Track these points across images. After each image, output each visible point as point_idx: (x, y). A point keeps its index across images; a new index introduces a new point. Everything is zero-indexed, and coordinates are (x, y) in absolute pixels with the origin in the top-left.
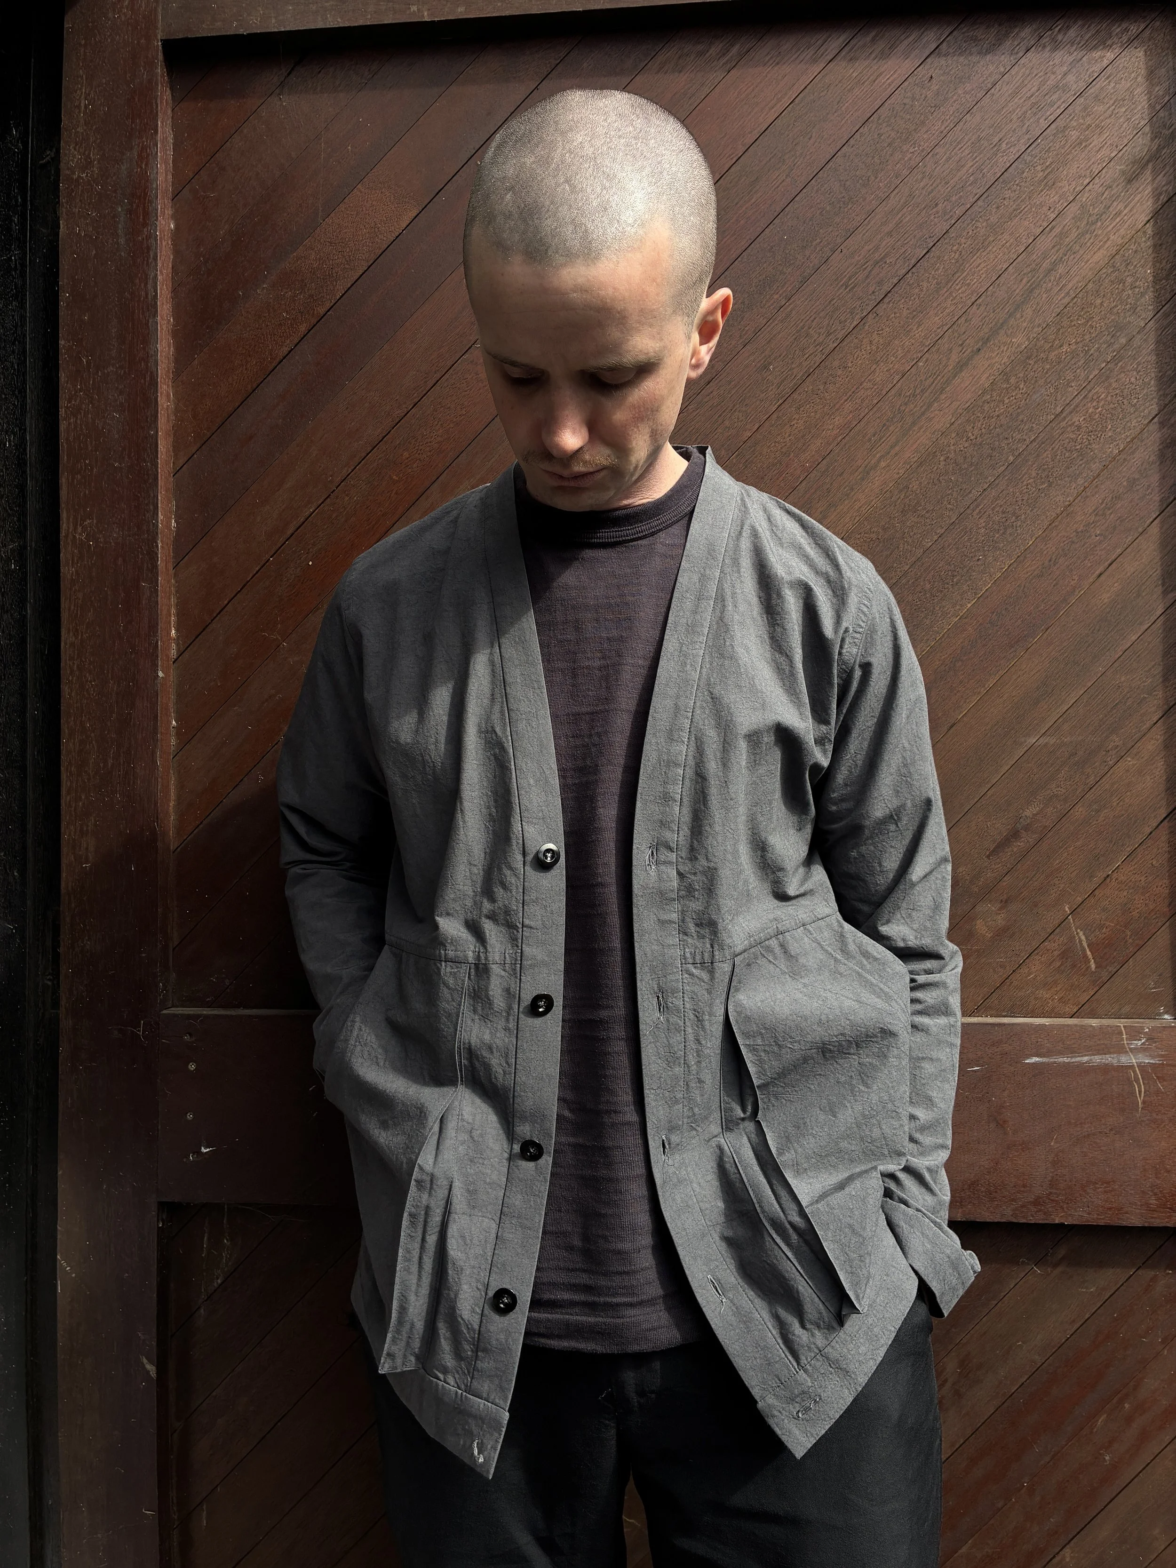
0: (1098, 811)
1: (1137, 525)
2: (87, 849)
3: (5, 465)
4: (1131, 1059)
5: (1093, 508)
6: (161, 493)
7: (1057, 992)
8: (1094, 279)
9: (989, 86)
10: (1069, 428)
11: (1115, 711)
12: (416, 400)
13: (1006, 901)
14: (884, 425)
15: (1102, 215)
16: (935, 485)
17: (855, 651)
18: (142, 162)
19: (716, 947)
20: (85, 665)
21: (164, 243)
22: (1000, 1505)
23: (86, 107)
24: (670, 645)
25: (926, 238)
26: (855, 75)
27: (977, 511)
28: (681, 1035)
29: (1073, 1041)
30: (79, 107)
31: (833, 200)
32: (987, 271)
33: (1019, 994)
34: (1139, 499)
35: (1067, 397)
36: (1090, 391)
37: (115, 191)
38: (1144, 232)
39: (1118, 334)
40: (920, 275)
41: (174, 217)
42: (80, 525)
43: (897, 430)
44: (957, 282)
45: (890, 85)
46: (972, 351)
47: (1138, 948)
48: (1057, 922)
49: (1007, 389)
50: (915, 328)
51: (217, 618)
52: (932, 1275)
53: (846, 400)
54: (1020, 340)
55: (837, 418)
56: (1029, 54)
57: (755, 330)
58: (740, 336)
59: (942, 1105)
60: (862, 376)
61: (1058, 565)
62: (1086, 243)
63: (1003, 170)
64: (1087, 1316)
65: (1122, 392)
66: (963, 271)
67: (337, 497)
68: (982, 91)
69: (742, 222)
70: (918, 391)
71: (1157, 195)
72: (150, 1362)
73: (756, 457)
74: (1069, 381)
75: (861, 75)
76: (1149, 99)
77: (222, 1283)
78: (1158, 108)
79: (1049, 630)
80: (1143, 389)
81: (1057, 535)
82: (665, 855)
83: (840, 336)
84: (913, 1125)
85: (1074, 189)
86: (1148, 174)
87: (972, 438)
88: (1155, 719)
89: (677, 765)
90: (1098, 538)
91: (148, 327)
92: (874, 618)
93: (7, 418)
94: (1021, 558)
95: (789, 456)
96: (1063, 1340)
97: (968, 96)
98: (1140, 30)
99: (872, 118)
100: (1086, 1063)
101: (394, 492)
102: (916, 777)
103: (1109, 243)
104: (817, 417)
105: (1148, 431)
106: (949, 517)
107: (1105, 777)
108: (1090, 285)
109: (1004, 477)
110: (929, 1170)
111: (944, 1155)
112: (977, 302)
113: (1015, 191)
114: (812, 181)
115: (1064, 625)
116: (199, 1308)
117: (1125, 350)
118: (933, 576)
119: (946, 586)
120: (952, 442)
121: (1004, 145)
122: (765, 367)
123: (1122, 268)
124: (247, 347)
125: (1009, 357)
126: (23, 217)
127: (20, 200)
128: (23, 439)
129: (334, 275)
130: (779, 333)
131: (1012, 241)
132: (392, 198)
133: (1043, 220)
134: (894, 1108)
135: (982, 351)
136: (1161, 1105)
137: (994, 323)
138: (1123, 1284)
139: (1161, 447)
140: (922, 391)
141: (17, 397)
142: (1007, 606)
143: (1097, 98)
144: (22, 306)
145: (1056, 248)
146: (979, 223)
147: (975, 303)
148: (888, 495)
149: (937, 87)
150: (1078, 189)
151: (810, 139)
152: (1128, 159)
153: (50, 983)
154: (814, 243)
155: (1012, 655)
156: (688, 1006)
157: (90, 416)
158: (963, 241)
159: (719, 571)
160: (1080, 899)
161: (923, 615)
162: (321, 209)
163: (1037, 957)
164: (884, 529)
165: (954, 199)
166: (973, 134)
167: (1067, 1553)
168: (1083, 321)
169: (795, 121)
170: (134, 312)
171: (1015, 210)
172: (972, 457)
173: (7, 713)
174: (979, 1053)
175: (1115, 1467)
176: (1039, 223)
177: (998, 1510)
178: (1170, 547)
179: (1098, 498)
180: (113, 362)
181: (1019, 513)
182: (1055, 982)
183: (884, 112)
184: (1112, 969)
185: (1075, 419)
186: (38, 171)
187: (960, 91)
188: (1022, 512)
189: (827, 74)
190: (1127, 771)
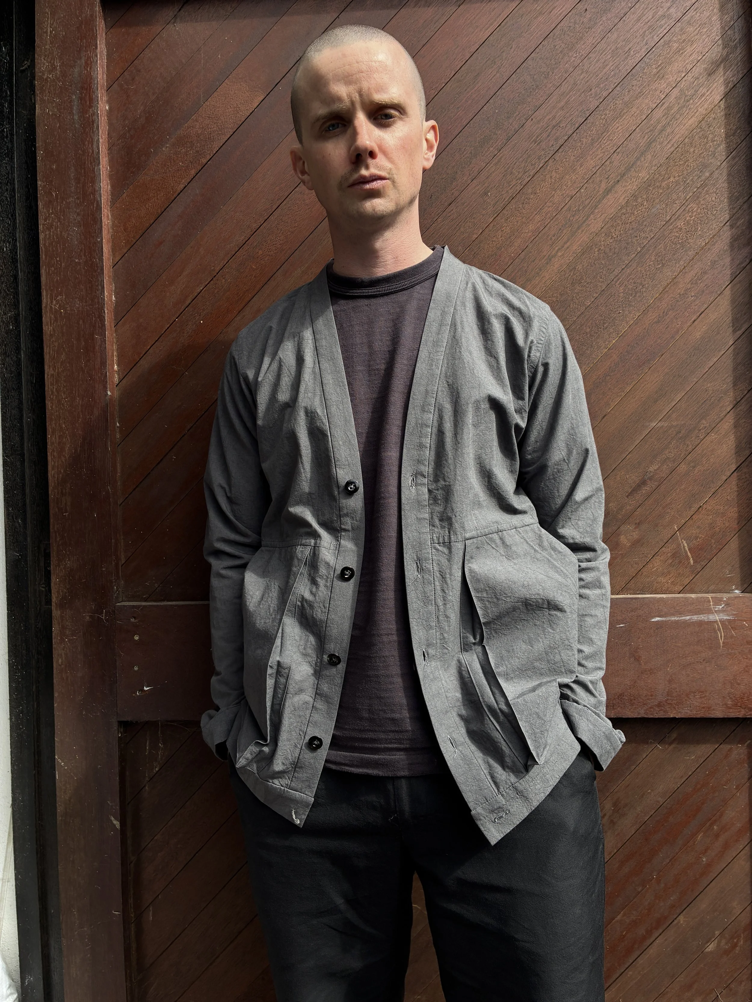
0: (694, 467)
1: (717, 289)
2: (66, 504)
3: (4, 262)
4: (715, 617)
5: (690, 279)
6: (106, 278)
7: (670, 578)
8: (689, 136)
9: (622, 15)
10: (675, 230)
11: (704, 405)
12: (266, 218)
13: (639, 524)
14: (560, 229)
15: (693, 96)
16: (592, 266)
17: (538, 354)
18: (87, 67)
19: (452, 533)
20: (60, 388)
21: (103, 119)
22: (640, 889)
23: (51, 32)
24: (423, 354)
25: (585, 111)
26: (538, 8)
27: (618, 282)
28: (432, 586)
29: (680, 607)
30: (46, 32)
31: (526, 87)
32: (622, 131)
33: (648, 580)
34: (718, 273)
35: (673, 210)
36: (687, 206)
37: (71, 86)
38: (719, 107)
39: (704, 170)
40: (581, 134)
41: (109, 102)
42: (55, 299)
43: (568, 232)
44: (604, 138)
45: (560, 14)
46: (614, 182)
47: (719, 550)
48: (670, 536)
49: (636, 205)
50: (578, 168)
51: (143, 357)
52: (594, 744)
53: (536, 214)
54: (644, 175)
55: (531, 226)
57: (478, 171)
58: (469, 175)
59: (599, 643)
60: (546, 199)
61: (668, 316)
62: (684, 114)
63: (632, 68)
64: (690, 773)
65: (707, 207)
66: (608, 131)
67: (218, 280)
68: (617, 19)
69: (469, 102)
70: (581, 208)
71: (726, 83)
72: (116, 819)
73: (480, 251)
74: (674, 200)
75: (542, 9)
76: (721, 23)
77: (158, 771)
78: (727, 29)
79: (663, 356)
80: (720, 204)
81: (668, 297)
82: (421, 480)
83: (532, 174)
84: (581, 655)
85: (676, 79)
86: (721, 70)
87: (615, 236)
88: (728, 410)
89: (427, 426)
90: (693, 298)
91: (94, 172)
92: (550, 336)
93: (4, 232)
94: (646, 311)
95: (501, 250)
96: (676, 789)
97: (609, 22)
99: (549, 35)
100: (688, 620)
101: (254, 276)
102: (579, 435)
103: (698, 113)
104: (518, 225)
105: (723, 230)
106: (601, 286)
107: (698, 447)
108: (687, 140)
109: (635, 261)
110: (592, 682)
111: (601, 673)
112: (617, 151)
113: (639, 81)
114: (513, 75)
115: (673, 353)
116: (145, 786)
117: (709, 180)
118: (592, 323)
119: (600, 330)
120: (603, 239)
121: (632, 52)
122: (486, 194)
123: (706, 129)
124: (157, 185)
125: (637, 185)
126: (11, 103)
127: (8, 93)
128: (15, 246)
129: (212, 138)
130: (494, 172)
131: (638, 112)
132: (247, 88)
133: (657, 99)
134: (569, 644)
135: (620, 182)
136: (734, 644)
137: (627, 164)
138: (711, 754)
139: (731, 241)
140: (583, 207)
141: (10, 219)
142: (638, 342)
143: (689, 23)
144: (12, 159)
145: (665, 117)
146: (617, 102)
147: (616, 152)
148: (563, 273)
149: (589, 16)
150: (679, 79)
151: (511, 48)
152: (709, 61)
153: (43, 589)
154: (515, 115)
155: (640, 372)
156: (435, 568)
157: (59, 230)
158: (608, 112)
159: (453, 309)
160: (683, 521)
161: (585, 348)
162: (202, 96)
163: (658, 557)
164: (561, 295)
165: (602, 86)
166: (613, 46)
167: (681, 918)
168: (682, 162)
169: (502, 38)
170: (85, 163)
171: (639, 93)
172: (615, 248)
173: (11, 420)
174: (624, 616)
175: (709, 865)
176: (655, 101)
177: (639, 893)
178: (737, 303)
179: (692, 273)
180: (72, 195)
181: (644, 283)
182: (669, 573)
183: (557, 32)
184: (703, 563)
185: (678, 224)
186: (20, 74)
187: (604, 19)
188: (646, 282)
189: (521, 8)
190: (712, 442)
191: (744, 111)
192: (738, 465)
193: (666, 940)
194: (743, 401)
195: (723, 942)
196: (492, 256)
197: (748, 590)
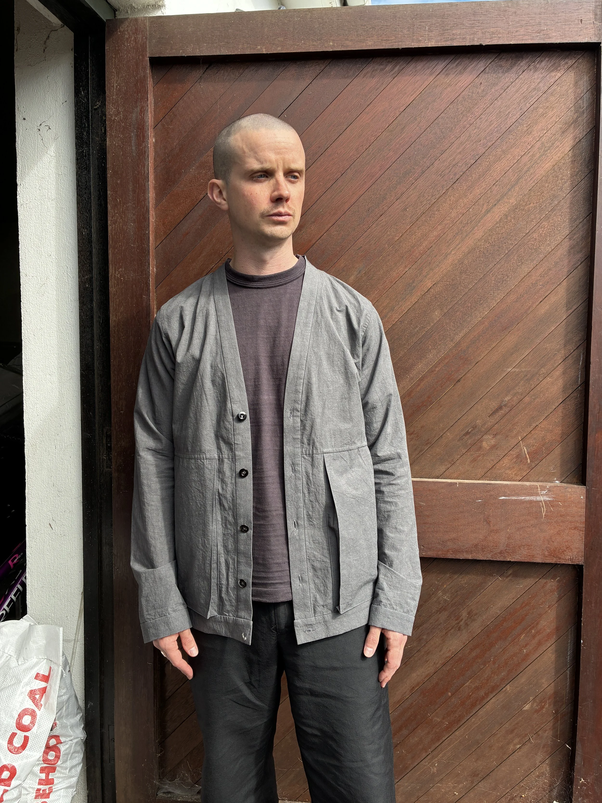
0: (534, 399)
1: (557, 281)
2: (122, 405)
3: (83, 242)
4: (541, 498)
5: (540, 274)
6: (151, 257)
7: (514, 471)
8: (545, 175)
9: (506, 88)
10: (531, 239)
11: (544, 358)
13: (496, 435)
14: (454, 236)
15: (550, 147)
16: (474, 262)
18: (142, 113)
19: (314, 448)
20: (120, 329)
21: (151, 149)
22: (482, 667)
23: (116, 87)
24: (297, 330)
25: (475, 155)
26: (448, 81)
27: (492, 273)
28: (300, 481)
29: (519, 491)
30: (113, 86)
31: (436, 137)
32: (500, 171)
33: (499, 472)
34: (559, 270)
35: (531, 226)
36: (541, 223)
37: (130, 126)
38: (568, 155)
39: (554, 199)
40: (472, 171)
41: (154, 136)
42: (117, 271)
43: (460, 238)
44: (488, 175)
45: (463, 86)
46: (493, 205)
47: (547, 454)
48: (515, 443)
49: (506, 222)
50: (469, 194)
53: (439, 225)
54: (513, 201)
55: (435, 232)
56: (524, 73)
57: (401, 193)
58: (395, 196)
60: (446, 215)
61: (524, 297)
62: (543, 160)
63: (509, 126)
64: (519, 596)
65: (554, 225)
66: (490, 170)
68: (502, 90)
69: (398, 146)
70: (469, 222)
71: (574, 138)
74: (532, 219)
75: (451, 82)
76: (575, 95)
78: (578, 99)
79: (519, 324)
80: (563, 223)
81: (524, 285)
82: (296, 413)
83: (437, 197)
85: (539, 135)
86: (571, 129)
87: (491, 242)
88: (560, 362)
89: (301, 378)
90: (541, 286)
91: (145, 186)
92: (371, 322)
93: (83, 222)
94: (509, 294)
96: (509, 605)
97: (496, 92)
98: (573, 63)
99: (454, 101)
100: (523, 499)
103: (553, 160)
104: (426, 232)
105: (564, 241)
106: (480, 275)
107: (538, 386)
108: (544, 178)
109: (503, 259)
112: (496, 184)
113: (514, 136)
114: (428, 129)
115: (525, 323)
117: (557, 206)
118: (472, 300)
119: (477, 305)
120: (482, 244)
121: (510, 115)
122: (405, 209)
123: (558, 171)
124: (186, 194)
125: (508, 208)
126: (88, 132)
127: (86, 124)
128: (91, 231)
130: (411, 195)
131: (511, 157)
135: (497, 205)
136: (552, 516)
137: (502, 193)
138: (533, 585)
139: (569, 248)
140: (471, 222)
141: (87, 213)
142: (502, 314)
143: (552, 94)
144: (89, 171)
145: (530, 161)
146: (498, 150)
148: (455, 266)
149: (483, 88)
150: (541, 135)
151: (427, 110)
152: (563, 122)
153: (105, 458)
154: (428, 156)
155: (503, 334)
156: (303, 470)
157: (121, 224)
158: (491, 157)
159: (315, 301)
160: (525, 434)
161: (467, 317)
163: (507, 457)
164: (453, 280)
165: (488, 138)
166: (497, 110)
167: (508, 687)
168: (540, 193)
169: (421, 102)
170: (139, 180)
171: (514, 144)
172: (491, 250)
173: (86, 347)
174: (481, 495)
175: (527, 655)
176: (524, 150)
177: (481, 669)
178: (570, 291)
179: (542, 270)
180: (130, 201)
181: (509, 275)
182: (513, 467)
183: (460, 98)
184: (536, 462)
185: (534, 236)
186: (93, 111)
187: (493, 90)
188: (510, 274)
189: (436, 81)
190: (547, 383)
191: (585, 159)
192: (564, 399)
193: (497, 700)
194: (570, 357)
195: (535, 704)
196: (407, 252)
197: (565, 481)
